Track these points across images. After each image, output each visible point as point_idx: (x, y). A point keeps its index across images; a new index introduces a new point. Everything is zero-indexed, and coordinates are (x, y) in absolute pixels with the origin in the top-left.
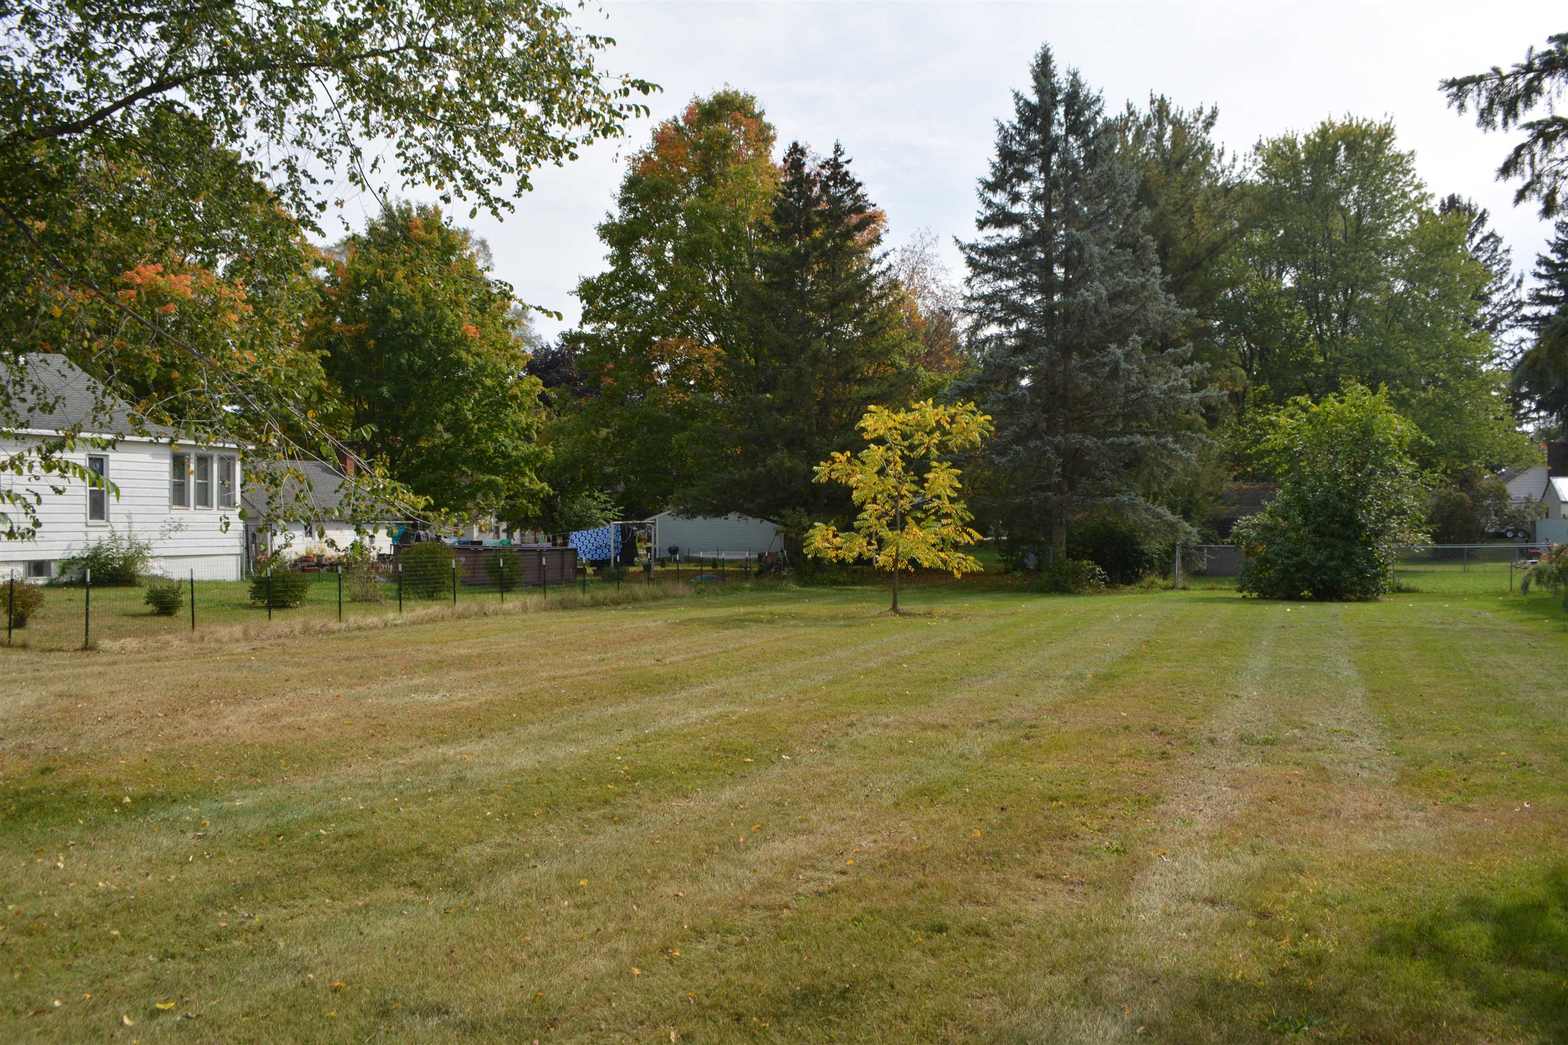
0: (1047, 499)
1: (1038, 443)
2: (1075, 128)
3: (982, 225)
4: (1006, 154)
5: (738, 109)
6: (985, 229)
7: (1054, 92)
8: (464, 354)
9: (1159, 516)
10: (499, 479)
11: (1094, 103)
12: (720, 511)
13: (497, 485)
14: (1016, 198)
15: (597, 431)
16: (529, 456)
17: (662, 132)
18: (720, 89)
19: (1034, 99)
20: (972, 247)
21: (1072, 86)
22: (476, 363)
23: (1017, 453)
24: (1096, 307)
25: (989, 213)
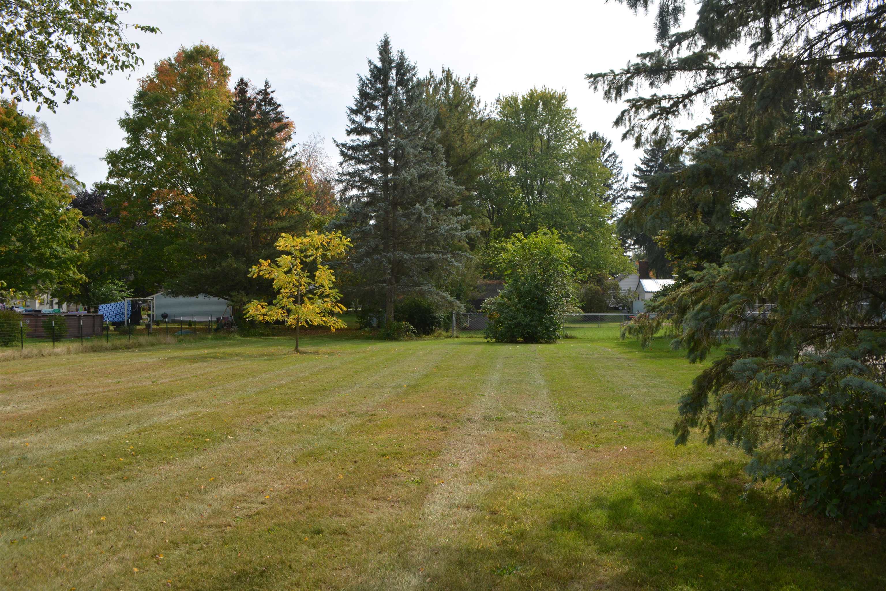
0: (383, 288)
1: (378, 256)
2: (401, 82)
3: (349, 133)
4: (363, 94)
5: (208, 56)
6: (351, 135)
7: (390, 61)
8: (30, 194)
9: (444, 298)
10: (53, 272)
11: (412, 69)
12: (192, 293)
13: (52, 275)
14: (368, 119)
15: (117, 243)
16: (73, 258)
17: (161, 66)
18: (197, 44)
19: (379, 65)
20: (343, 145)
21: (400, 59)
22: (38, 199)
23: (367, 262)
24: (411, 183)
25: (353, 126)
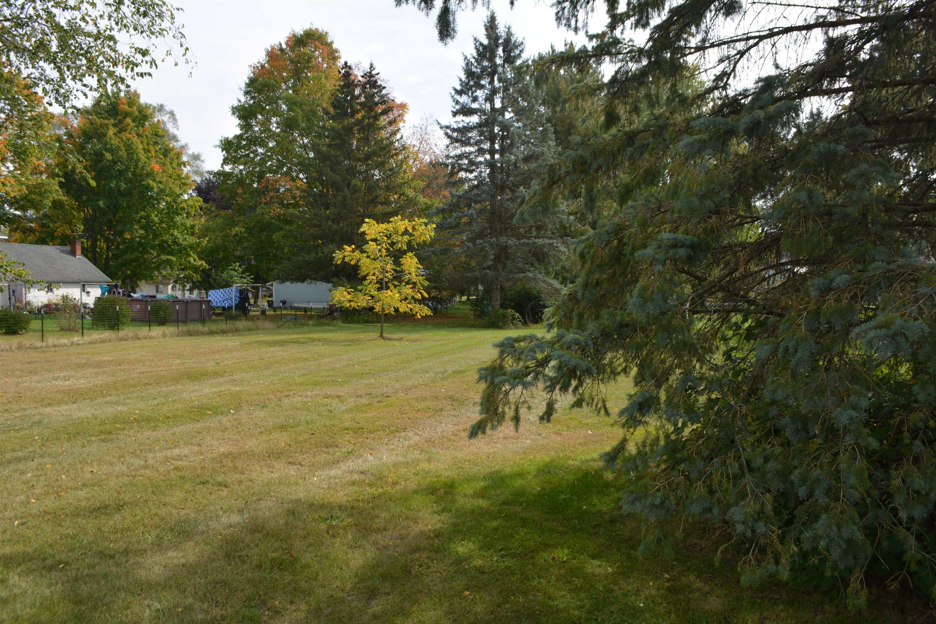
0: (486, 274)
1: (481, 241)
2: (509, 59)
3: (455, 114)
4: (469, 73)
5: (317, 39)
6: (457, 116)
7: (497, 38)
8: (151, 182)
9: (551, 285)
10: (174, 259)
11: (519, 45)
12: (301, 279)
13: (172, 261)
14: (475, 99)
15: (230, 230)
16: (193, 244)
17: (272, 52)
18: (307, 27)
19: (485, 42)
20: (447, 127)
21: (507, 35)
22: (159, 187)
23: (468, 248)
24: (515, 164)
25: (458, 107)
